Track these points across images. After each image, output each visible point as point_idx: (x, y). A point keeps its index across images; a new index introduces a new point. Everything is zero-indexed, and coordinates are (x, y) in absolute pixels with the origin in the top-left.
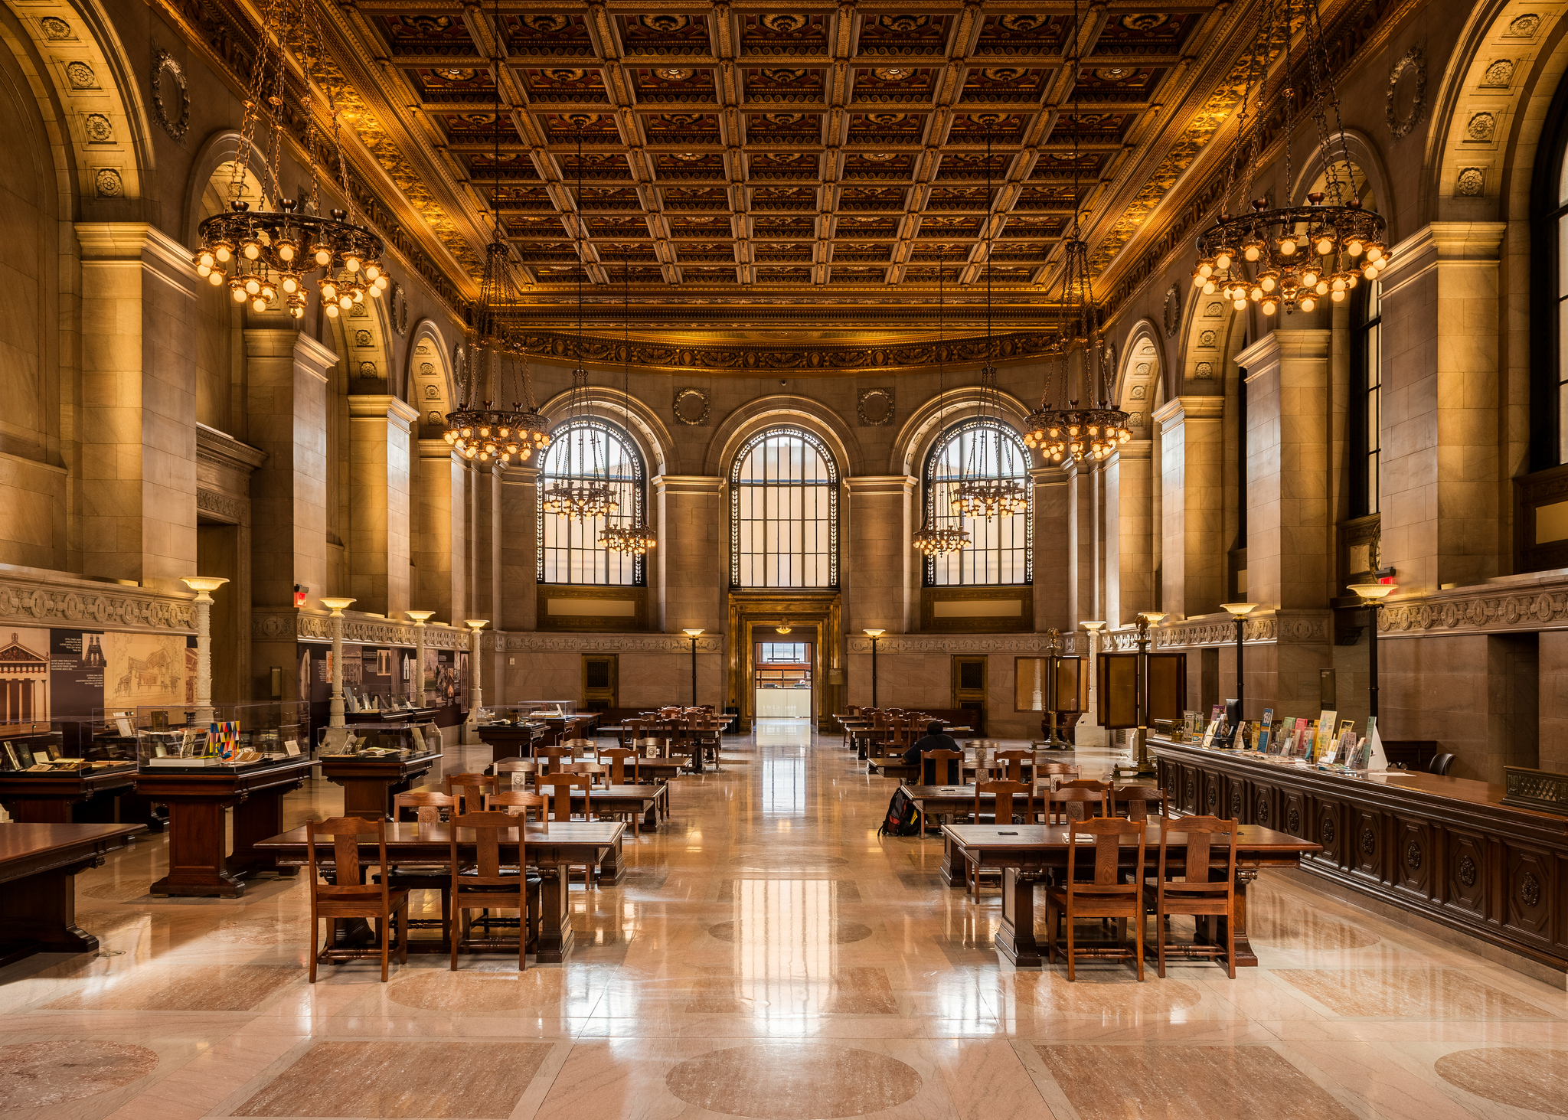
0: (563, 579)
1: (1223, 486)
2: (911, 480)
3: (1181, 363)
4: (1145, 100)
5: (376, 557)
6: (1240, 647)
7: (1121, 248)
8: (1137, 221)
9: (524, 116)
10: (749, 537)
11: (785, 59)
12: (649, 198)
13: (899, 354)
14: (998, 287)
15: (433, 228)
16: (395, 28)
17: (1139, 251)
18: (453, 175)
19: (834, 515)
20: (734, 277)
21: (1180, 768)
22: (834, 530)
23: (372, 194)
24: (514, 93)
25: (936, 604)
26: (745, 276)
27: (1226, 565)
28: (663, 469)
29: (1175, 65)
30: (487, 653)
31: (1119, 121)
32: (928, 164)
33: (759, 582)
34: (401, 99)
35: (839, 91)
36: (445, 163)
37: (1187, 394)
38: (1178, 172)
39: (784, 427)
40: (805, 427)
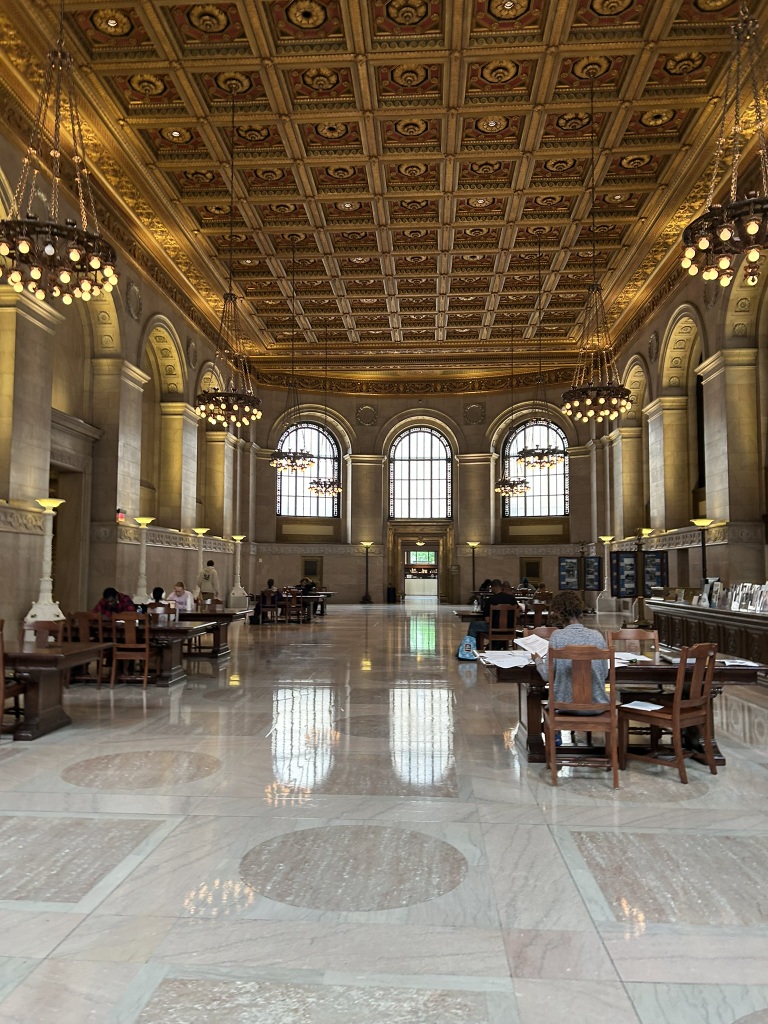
0: (292, 513)
1: (688, 450)
2: (495, 456)
3: (660, 377)
4: (636, 215)
5: (175, 496)
6: (704, 547)
7: (621, 313)
8: (630, 295)
9: (260, 235)
10: (399, 489)
11: (414, 194)
12: (338, 287)
13: (487, 383)
14: (546, 340)
15: (213, 308)
16: (182, 181)
17: (632, 315)
18: (222, 275)
19: (449, 477)
20: (389, 338)
21: (670, 619)
22: (449, 485)
23: (176, 287)
24: (254, 221)
25: (510, 527)
26: (397, 336)
27: (691, 499)
28: (350, 452)
29: (655, 190)
30: (245, 555)
31: (619, 231)
32: (503, 262)
33: (406, 516)
34: (187, 226)
35: (447, 214)
36: (216, 267)
37: (665, 396)
38: (657, 262)
39: (420, 427)
40: (432, 428)
